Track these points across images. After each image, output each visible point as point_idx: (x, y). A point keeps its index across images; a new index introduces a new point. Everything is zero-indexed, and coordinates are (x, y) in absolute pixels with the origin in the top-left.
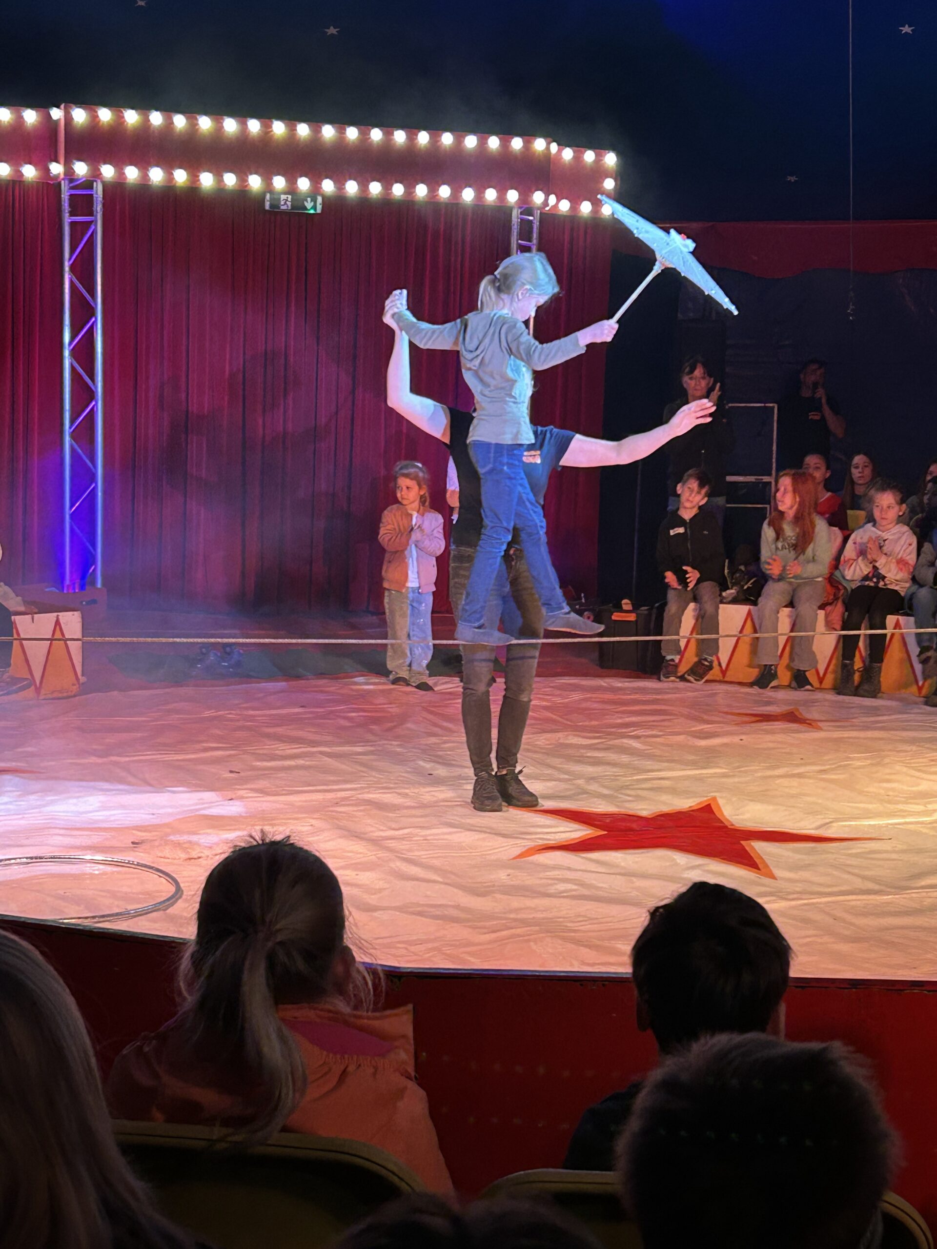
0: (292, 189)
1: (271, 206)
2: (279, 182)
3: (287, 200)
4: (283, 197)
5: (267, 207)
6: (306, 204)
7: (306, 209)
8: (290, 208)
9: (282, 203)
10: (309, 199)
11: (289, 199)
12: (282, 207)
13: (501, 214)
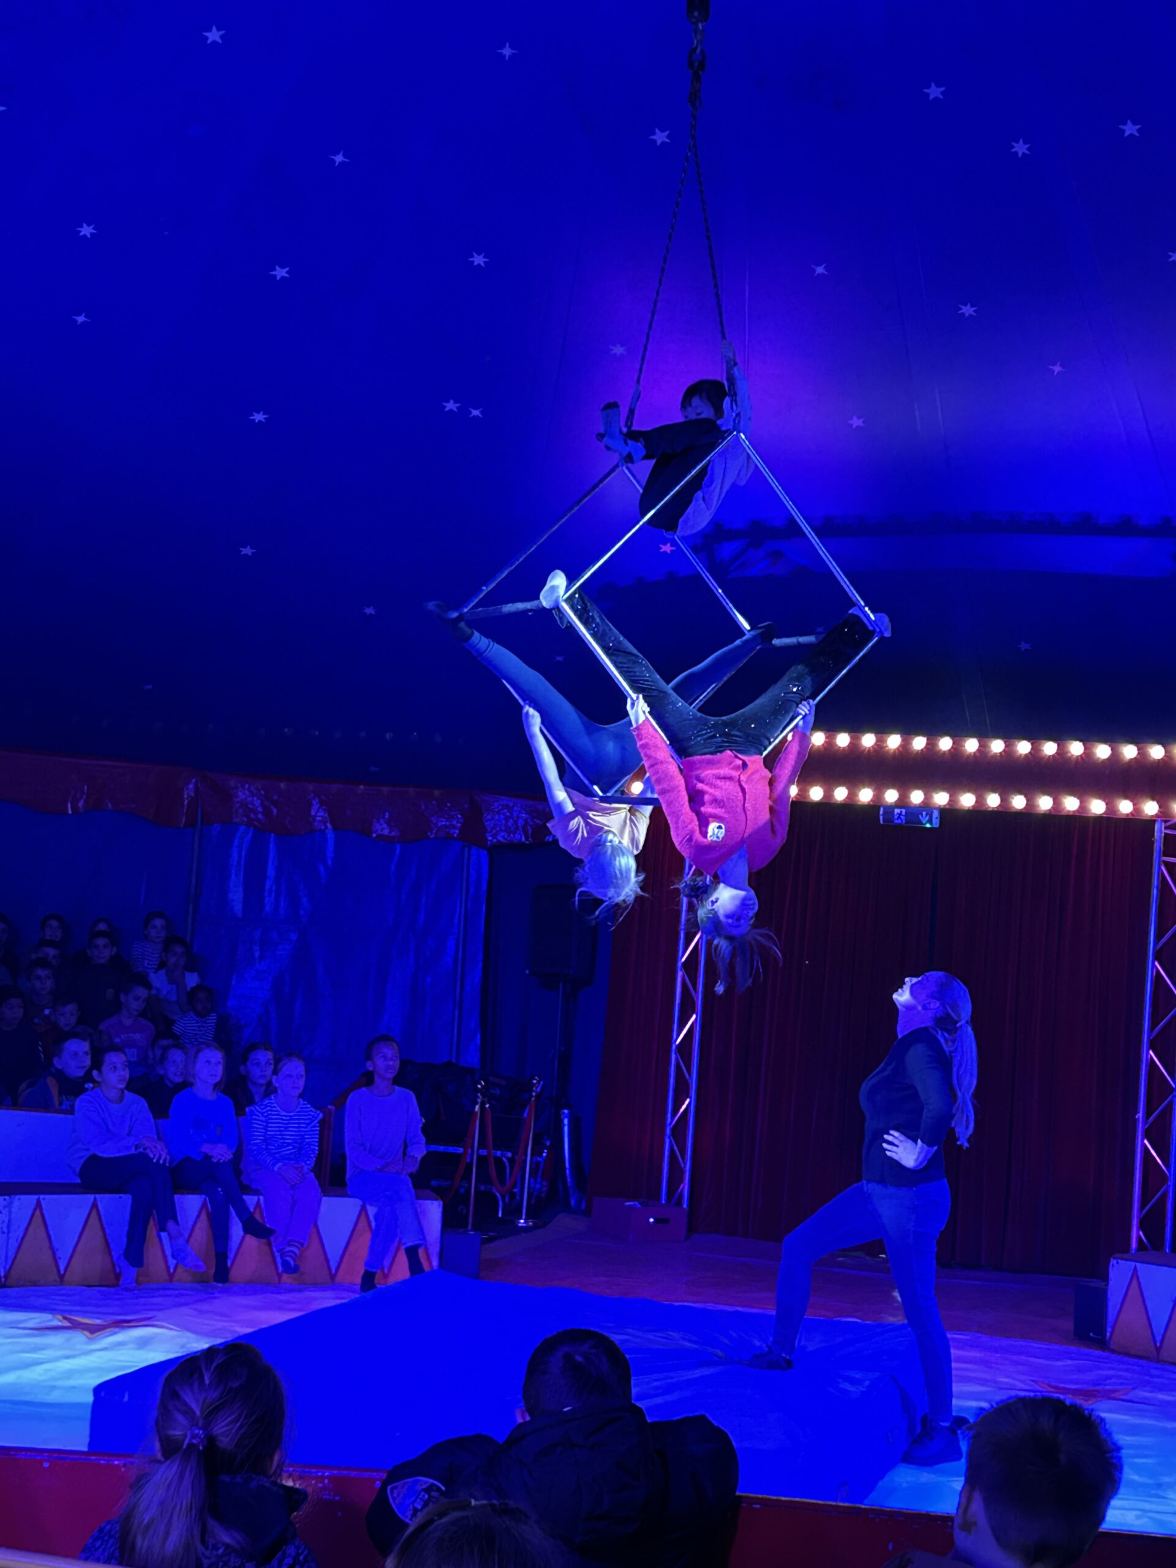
0: (903, 802)
1: (884, 821)
2: (891, 796)
3: (900, 814)
4: (897, 811)
5: (881, 822)
6: (920, 816)
7: (922, 823)
8: (904, 821)
9: (896, 817)
10: (924, 813)
11: (903, 813)
12: (896, 821)
13: (1139, 826)
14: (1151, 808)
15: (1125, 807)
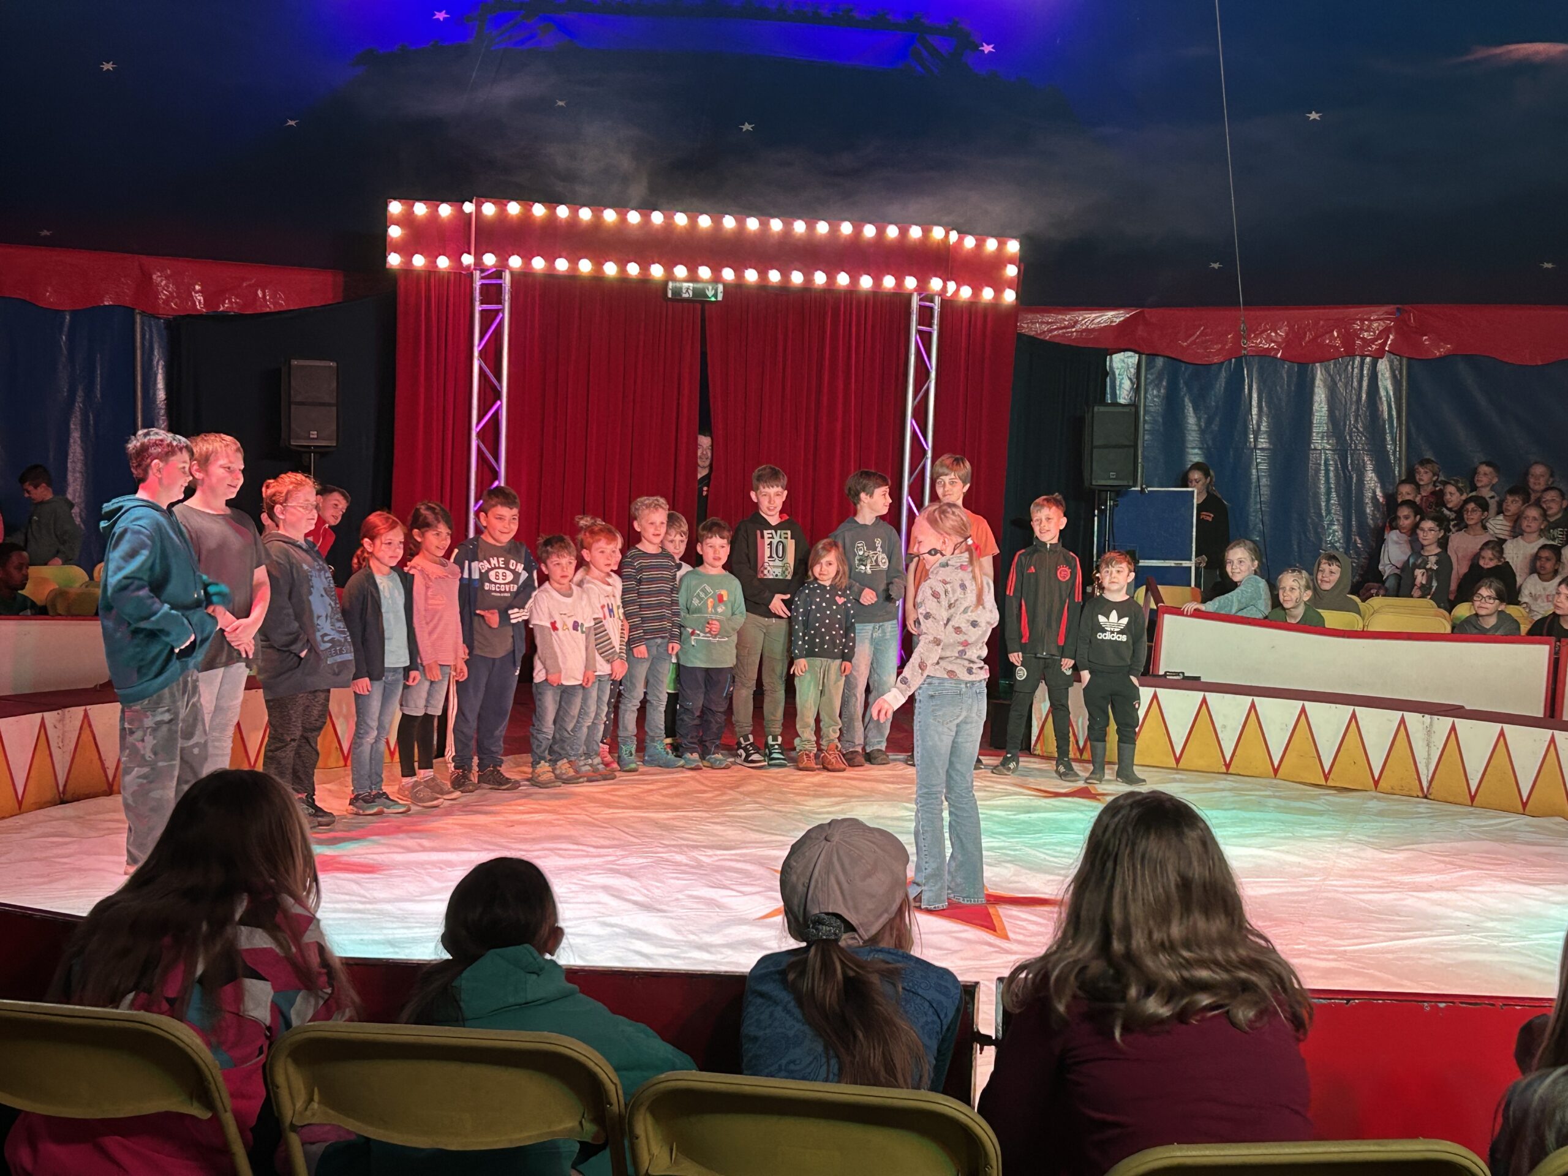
0: (693, 277)
1: (673, 294)
2: (681, 271)
3: (688, 289)
4: (686, 285)
5: (670, 295)
6: (707, 292)
7: (707, 296)
8: (691, 295)
9: (684, 291)
10: (710, 288)
11: (691, 287)
12: (685, 295)
13: (901, 300)
14: (911, 283)
15: (889, 282)
